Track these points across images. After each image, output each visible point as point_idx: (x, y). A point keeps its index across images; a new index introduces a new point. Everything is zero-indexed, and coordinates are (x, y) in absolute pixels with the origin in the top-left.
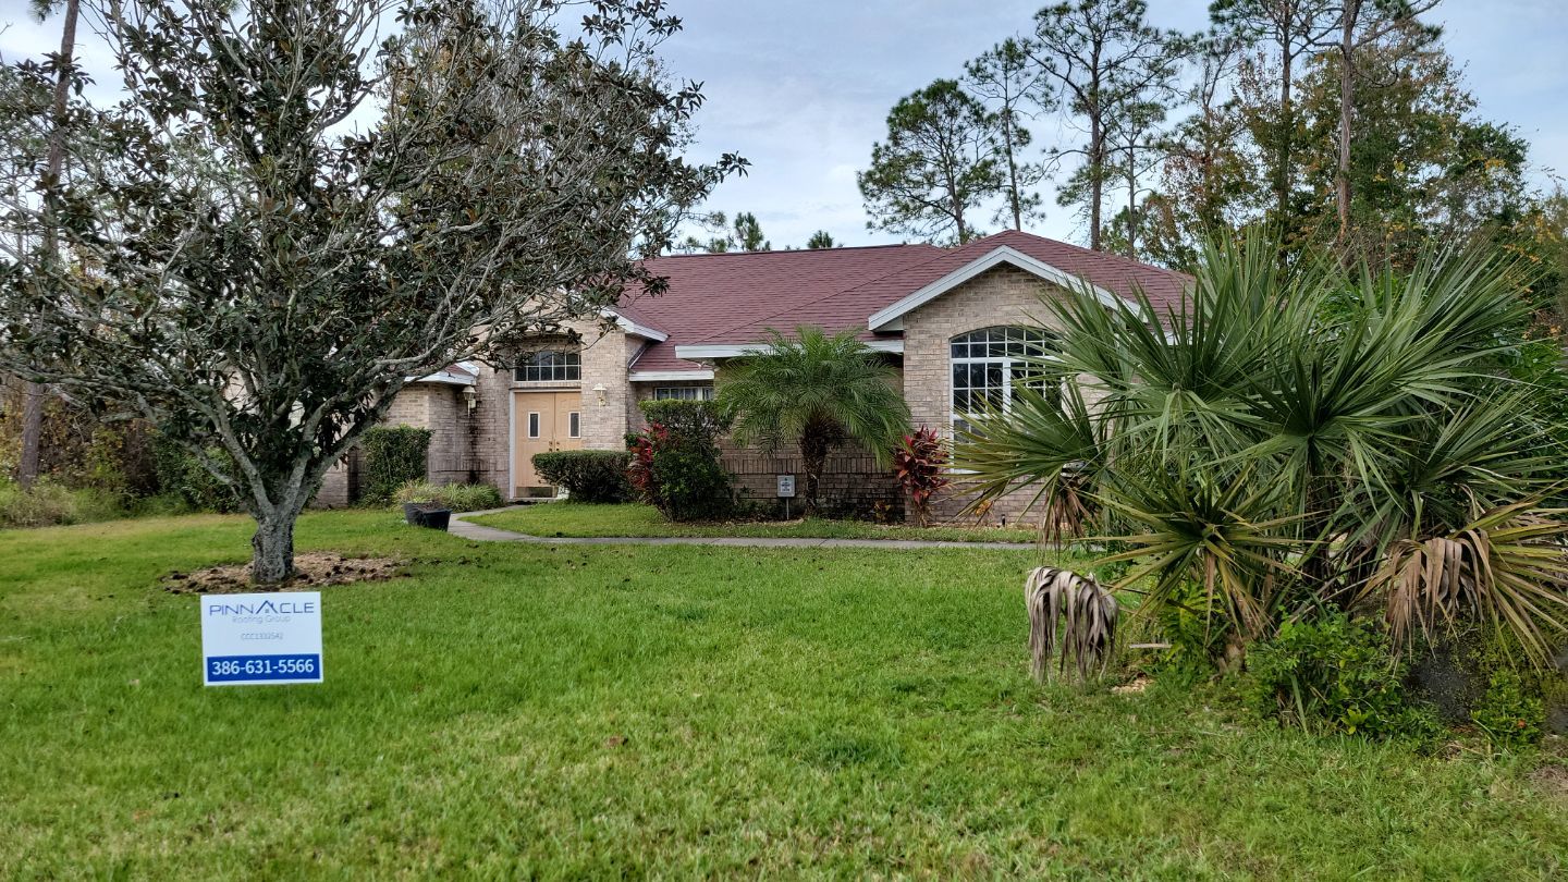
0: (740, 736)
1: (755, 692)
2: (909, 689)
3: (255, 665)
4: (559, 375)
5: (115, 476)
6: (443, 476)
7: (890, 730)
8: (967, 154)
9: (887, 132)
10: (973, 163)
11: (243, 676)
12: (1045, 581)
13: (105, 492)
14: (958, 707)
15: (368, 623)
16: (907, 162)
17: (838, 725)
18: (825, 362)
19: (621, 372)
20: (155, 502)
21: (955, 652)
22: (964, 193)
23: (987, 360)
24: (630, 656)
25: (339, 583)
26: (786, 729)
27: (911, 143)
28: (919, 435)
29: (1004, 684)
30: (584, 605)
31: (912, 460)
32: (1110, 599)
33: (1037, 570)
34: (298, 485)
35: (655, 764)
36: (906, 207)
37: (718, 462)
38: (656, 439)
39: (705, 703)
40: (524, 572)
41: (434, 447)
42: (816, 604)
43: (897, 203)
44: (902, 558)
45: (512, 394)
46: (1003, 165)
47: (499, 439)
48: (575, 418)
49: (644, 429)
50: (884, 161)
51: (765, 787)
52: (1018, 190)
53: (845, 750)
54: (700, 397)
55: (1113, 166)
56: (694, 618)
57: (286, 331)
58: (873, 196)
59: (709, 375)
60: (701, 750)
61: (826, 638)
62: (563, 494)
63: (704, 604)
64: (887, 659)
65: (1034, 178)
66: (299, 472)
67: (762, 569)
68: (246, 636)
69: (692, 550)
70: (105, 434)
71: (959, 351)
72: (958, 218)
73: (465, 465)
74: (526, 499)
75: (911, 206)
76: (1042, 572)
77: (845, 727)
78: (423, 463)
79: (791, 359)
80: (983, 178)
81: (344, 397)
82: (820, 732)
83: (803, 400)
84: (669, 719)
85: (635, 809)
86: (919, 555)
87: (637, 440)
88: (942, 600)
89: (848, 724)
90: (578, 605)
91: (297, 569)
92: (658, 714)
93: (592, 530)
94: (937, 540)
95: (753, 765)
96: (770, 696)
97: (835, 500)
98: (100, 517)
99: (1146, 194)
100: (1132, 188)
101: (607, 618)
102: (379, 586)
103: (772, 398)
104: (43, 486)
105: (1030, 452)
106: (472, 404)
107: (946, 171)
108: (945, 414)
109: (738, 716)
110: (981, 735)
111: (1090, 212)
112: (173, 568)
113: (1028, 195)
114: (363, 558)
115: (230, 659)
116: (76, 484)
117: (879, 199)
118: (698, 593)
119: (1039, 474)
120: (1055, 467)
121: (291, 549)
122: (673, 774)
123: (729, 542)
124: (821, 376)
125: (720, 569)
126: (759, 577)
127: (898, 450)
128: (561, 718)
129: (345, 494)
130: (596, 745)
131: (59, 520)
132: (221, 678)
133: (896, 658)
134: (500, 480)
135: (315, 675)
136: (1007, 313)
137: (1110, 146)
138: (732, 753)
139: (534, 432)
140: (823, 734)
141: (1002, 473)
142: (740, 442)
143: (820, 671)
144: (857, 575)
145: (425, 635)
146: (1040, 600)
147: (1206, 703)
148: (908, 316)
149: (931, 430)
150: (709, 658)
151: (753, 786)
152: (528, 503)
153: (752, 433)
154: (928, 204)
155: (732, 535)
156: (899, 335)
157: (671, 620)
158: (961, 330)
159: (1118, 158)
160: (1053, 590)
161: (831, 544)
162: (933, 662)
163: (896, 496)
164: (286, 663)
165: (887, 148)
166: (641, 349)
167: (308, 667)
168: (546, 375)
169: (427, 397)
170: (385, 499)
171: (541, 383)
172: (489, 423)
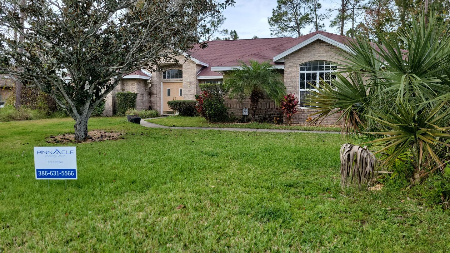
0: (228, 205)
1: (234, 186)
2: (291, 186)
3: (53, 173)
4: (176, 77)
5: (45, 106)
6: (141, 107)
7: (286, 204)
8: (301, 12)
9: (277, 5)
10: (303, 14)
11: (49, 176)
12: (348, 149)
13: (42, 110)
14: (310, 194)
15: (105, 155)
16: (283, 15)
17: (265, 201)
18: (259, 71)
19: (195, 76)
20: (57, 114)
21: (306, 171)
22: (300, 24)
23: (312, 72)
24: (191, 170)
25: (101, 140)
26: (246, 203)
27: (284, 8)
28: (289, 96)
29: (326, 185)
30: (178, 150)
31: (287, 104)
32: (374, 157)
33: (345, 145)
34: (88, 109)
35: (194, 218)
36: (283, 28)
37: (224, 104)
38: (204, 96)
39: (215, 190)
40: (160, 138)
41: (138, 98)
42: (255, 152)
43: (280, 27)
44: (283, 136)
45: (162, 83)
46: (313, 15)
47: (158, 96)
48: (181, 90)
49: (201, 94)
50: (276, 14)
51: (237, 231)
52: (318, 22)
53: (269, 213)
54: (219, 83)
55: (348, 15)
56: (214, 156)
57: (79, 57)
58: (272, 25)
59: (221, 77)
60: (213, 211)
61: (259, 165)
62: (177, 113)
63: (218, 151)
64: (282, 173)
65: (323, 18)
66: (88, 105)
67: (237, 139)
68: (50, 162)
69: (215, 132)
70: (42, 93)
71: (302, 69)
72: (298, 32)
73: (148, 104)
74: (166, 115)
75: (284, 28)
76: (347, 145)
77: (268, 202)
78: (135, 103)
79: (248, 71)
80: (306, 19)
81: (101, 80)
82: (259, 204)
83: (251, 84)
84: (202, 197)
85: (184, 241)
86: (289, 135)
87: (199, 97)
88: (299, 151)
89: (269, 200)
90: (176, 150)
91: (89, 136)
92: (198, 194)
93: (184, 125)
94: (294, 130)
95: (232, 219)
96: (239, 188)
97: (261, 117)
98: (40, 118)
99: (358, 24)
100: (353, 22)
101: (184, 155)
102: (114, 142)
103: (241, 83)
104: (22, 108)
105: (340, 99)
106: (150, 86)
107: (295, 17)
108: (297, 89)
109: (227, 197)
110: (320, 207)
111: (340, 29)
112: (52, 134)
113: (321, 24)
114: (112, 132)
115: (45, 170)
116: (34, 108)
117: (274, 26)
118: (216, 147)
119: (342, 108)
120: (350, 105)
121: (87, 129)
122: (201, 222)
123: (227, 129)
124: (258, 76)
125: (224, 138)
126: (237, 141)
127: (282, 100)
128: (162, 196)
129: (111, 112)
130: (173, 208)
131: (27, 119)
132: (42, 177)
133: (285, 173)
134: (158, 109)
135: (74, 177)
136: (319, 56)
137: (347, 8)
138: (225, 214)
139: (169, 94)
140: (260, 205)
141: (328, 107)
142: (231, 98)
143: (258, 178)
144: (269, 141)
145: (122, 160)
146: (346, 157)
147: (408, 196)
148: (286, 57)
149: (293, 94)
150: (218, 172)
151: (233, 230)
152: (167, 116)
153: (235, 95)
154: (290, 27)
155: (228, 127)
156: (283, 63)
157: (206, 156)
158: (303, 62)
159: (349, 12)
160: (352, 153)
161: (260, 130)
162: (298, 175)
163: (280, 115)
164: (64, 172)
165: (277, 10)
166: (201, 69)
167: (72, 174)
168: (172, 77)
169: (136, 83)
170: (123, 114)
171: (171, 79)
172: (155, 91)
